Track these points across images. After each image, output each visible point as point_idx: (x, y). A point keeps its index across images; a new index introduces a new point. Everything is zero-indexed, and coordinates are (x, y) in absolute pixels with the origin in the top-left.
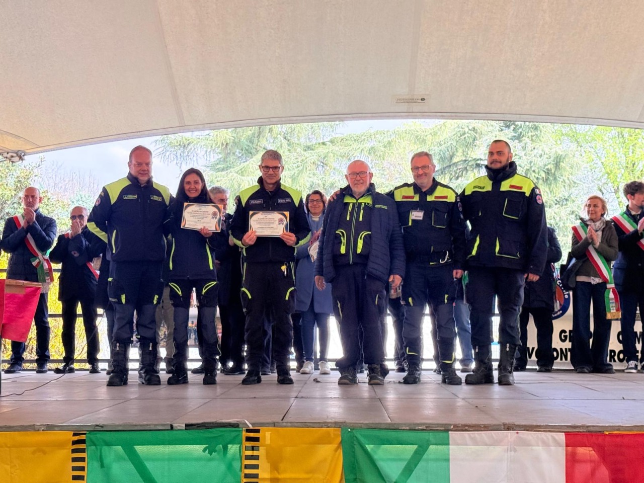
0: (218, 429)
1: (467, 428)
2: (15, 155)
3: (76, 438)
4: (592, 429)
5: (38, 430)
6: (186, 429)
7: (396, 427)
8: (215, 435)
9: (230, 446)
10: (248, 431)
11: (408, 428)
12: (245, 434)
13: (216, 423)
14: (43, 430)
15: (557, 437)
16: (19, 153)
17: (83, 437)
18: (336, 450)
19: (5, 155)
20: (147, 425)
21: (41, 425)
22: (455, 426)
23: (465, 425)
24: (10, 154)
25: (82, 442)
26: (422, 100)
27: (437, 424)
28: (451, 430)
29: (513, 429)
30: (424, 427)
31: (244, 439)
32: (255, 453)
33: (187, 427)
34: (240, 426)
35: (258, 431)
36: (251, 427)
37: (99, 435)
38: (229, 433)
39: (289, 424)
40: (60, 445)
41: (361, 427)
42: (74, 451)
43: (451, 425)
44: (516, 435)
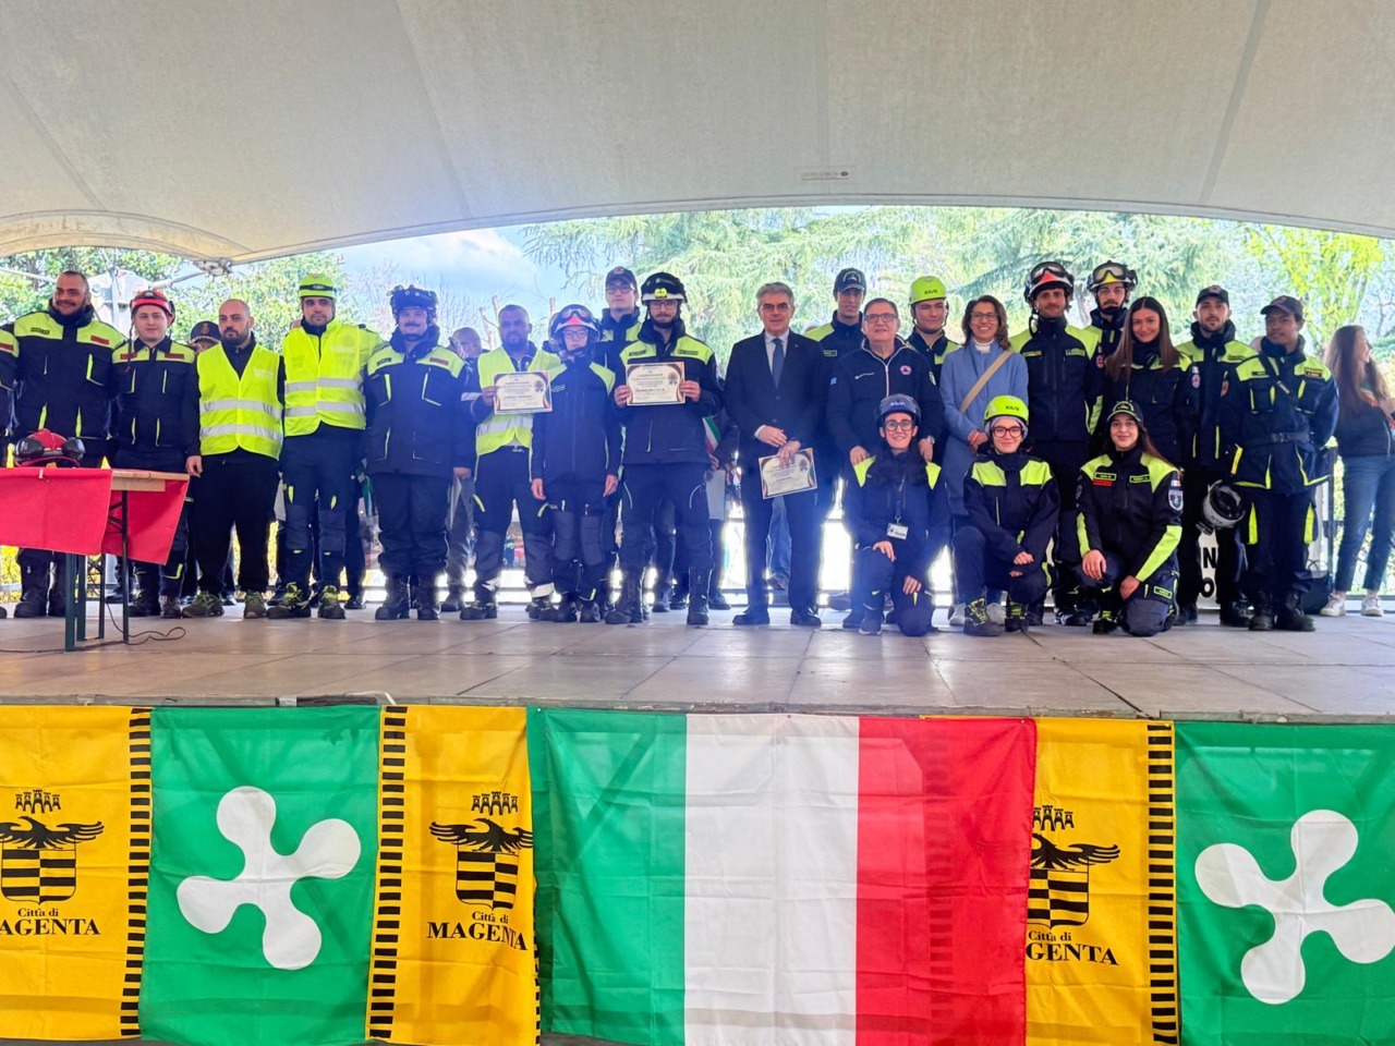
0: (345, 706)
1: (714, 708)
2: (216, 265)
3: (136, 716)
4: (901, 711)
5: (83, 704)
6: (298, 706)
7: (609, 705)
8: (341, 715)
9: (361, 731)
10: (390, 709)
11: (626, 708)
12: (384, 714)
13: (343, 697)
14: (89, 704)
15: (846, 723)
16: (223, 262)
17: (146, 715)
18: (520, 739)
19: (202, 264)
20: (241, 699)
21: (88, 697)
22: (697, 705)
23: (713, 705)
24: (208, 265)
25: (146, 722)
26: (843, 174)
27: (672, 703)
28: (691, 712)
29: (783, 711)
30: (651, 707)
31: (382, 721)
32: (398, 742)
33: (300, 704)
34: (378, 702)
35: (404, 710)
36: (394, 704)
37: (169, 713)
38: (360, 713)
39: (451, 701)
40: (112, 726)
41: (557, 706)
42: (133, 735)
43: (691, 704)
44: (787, 719)
